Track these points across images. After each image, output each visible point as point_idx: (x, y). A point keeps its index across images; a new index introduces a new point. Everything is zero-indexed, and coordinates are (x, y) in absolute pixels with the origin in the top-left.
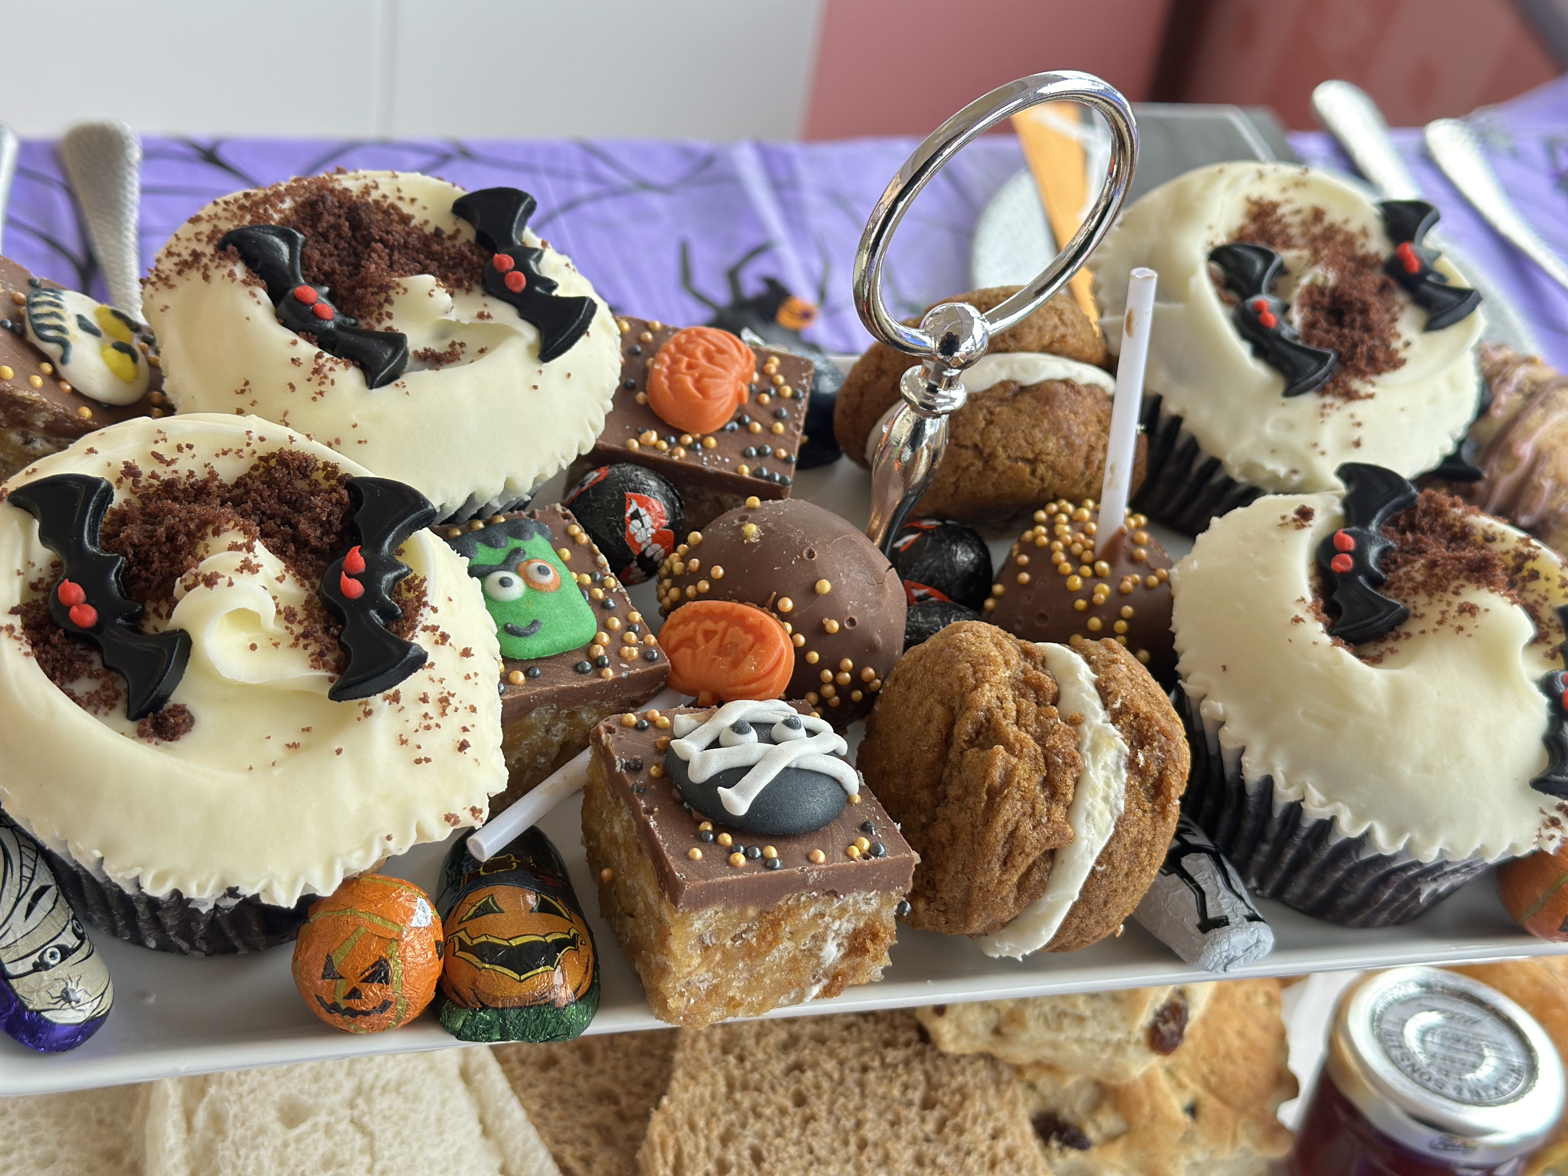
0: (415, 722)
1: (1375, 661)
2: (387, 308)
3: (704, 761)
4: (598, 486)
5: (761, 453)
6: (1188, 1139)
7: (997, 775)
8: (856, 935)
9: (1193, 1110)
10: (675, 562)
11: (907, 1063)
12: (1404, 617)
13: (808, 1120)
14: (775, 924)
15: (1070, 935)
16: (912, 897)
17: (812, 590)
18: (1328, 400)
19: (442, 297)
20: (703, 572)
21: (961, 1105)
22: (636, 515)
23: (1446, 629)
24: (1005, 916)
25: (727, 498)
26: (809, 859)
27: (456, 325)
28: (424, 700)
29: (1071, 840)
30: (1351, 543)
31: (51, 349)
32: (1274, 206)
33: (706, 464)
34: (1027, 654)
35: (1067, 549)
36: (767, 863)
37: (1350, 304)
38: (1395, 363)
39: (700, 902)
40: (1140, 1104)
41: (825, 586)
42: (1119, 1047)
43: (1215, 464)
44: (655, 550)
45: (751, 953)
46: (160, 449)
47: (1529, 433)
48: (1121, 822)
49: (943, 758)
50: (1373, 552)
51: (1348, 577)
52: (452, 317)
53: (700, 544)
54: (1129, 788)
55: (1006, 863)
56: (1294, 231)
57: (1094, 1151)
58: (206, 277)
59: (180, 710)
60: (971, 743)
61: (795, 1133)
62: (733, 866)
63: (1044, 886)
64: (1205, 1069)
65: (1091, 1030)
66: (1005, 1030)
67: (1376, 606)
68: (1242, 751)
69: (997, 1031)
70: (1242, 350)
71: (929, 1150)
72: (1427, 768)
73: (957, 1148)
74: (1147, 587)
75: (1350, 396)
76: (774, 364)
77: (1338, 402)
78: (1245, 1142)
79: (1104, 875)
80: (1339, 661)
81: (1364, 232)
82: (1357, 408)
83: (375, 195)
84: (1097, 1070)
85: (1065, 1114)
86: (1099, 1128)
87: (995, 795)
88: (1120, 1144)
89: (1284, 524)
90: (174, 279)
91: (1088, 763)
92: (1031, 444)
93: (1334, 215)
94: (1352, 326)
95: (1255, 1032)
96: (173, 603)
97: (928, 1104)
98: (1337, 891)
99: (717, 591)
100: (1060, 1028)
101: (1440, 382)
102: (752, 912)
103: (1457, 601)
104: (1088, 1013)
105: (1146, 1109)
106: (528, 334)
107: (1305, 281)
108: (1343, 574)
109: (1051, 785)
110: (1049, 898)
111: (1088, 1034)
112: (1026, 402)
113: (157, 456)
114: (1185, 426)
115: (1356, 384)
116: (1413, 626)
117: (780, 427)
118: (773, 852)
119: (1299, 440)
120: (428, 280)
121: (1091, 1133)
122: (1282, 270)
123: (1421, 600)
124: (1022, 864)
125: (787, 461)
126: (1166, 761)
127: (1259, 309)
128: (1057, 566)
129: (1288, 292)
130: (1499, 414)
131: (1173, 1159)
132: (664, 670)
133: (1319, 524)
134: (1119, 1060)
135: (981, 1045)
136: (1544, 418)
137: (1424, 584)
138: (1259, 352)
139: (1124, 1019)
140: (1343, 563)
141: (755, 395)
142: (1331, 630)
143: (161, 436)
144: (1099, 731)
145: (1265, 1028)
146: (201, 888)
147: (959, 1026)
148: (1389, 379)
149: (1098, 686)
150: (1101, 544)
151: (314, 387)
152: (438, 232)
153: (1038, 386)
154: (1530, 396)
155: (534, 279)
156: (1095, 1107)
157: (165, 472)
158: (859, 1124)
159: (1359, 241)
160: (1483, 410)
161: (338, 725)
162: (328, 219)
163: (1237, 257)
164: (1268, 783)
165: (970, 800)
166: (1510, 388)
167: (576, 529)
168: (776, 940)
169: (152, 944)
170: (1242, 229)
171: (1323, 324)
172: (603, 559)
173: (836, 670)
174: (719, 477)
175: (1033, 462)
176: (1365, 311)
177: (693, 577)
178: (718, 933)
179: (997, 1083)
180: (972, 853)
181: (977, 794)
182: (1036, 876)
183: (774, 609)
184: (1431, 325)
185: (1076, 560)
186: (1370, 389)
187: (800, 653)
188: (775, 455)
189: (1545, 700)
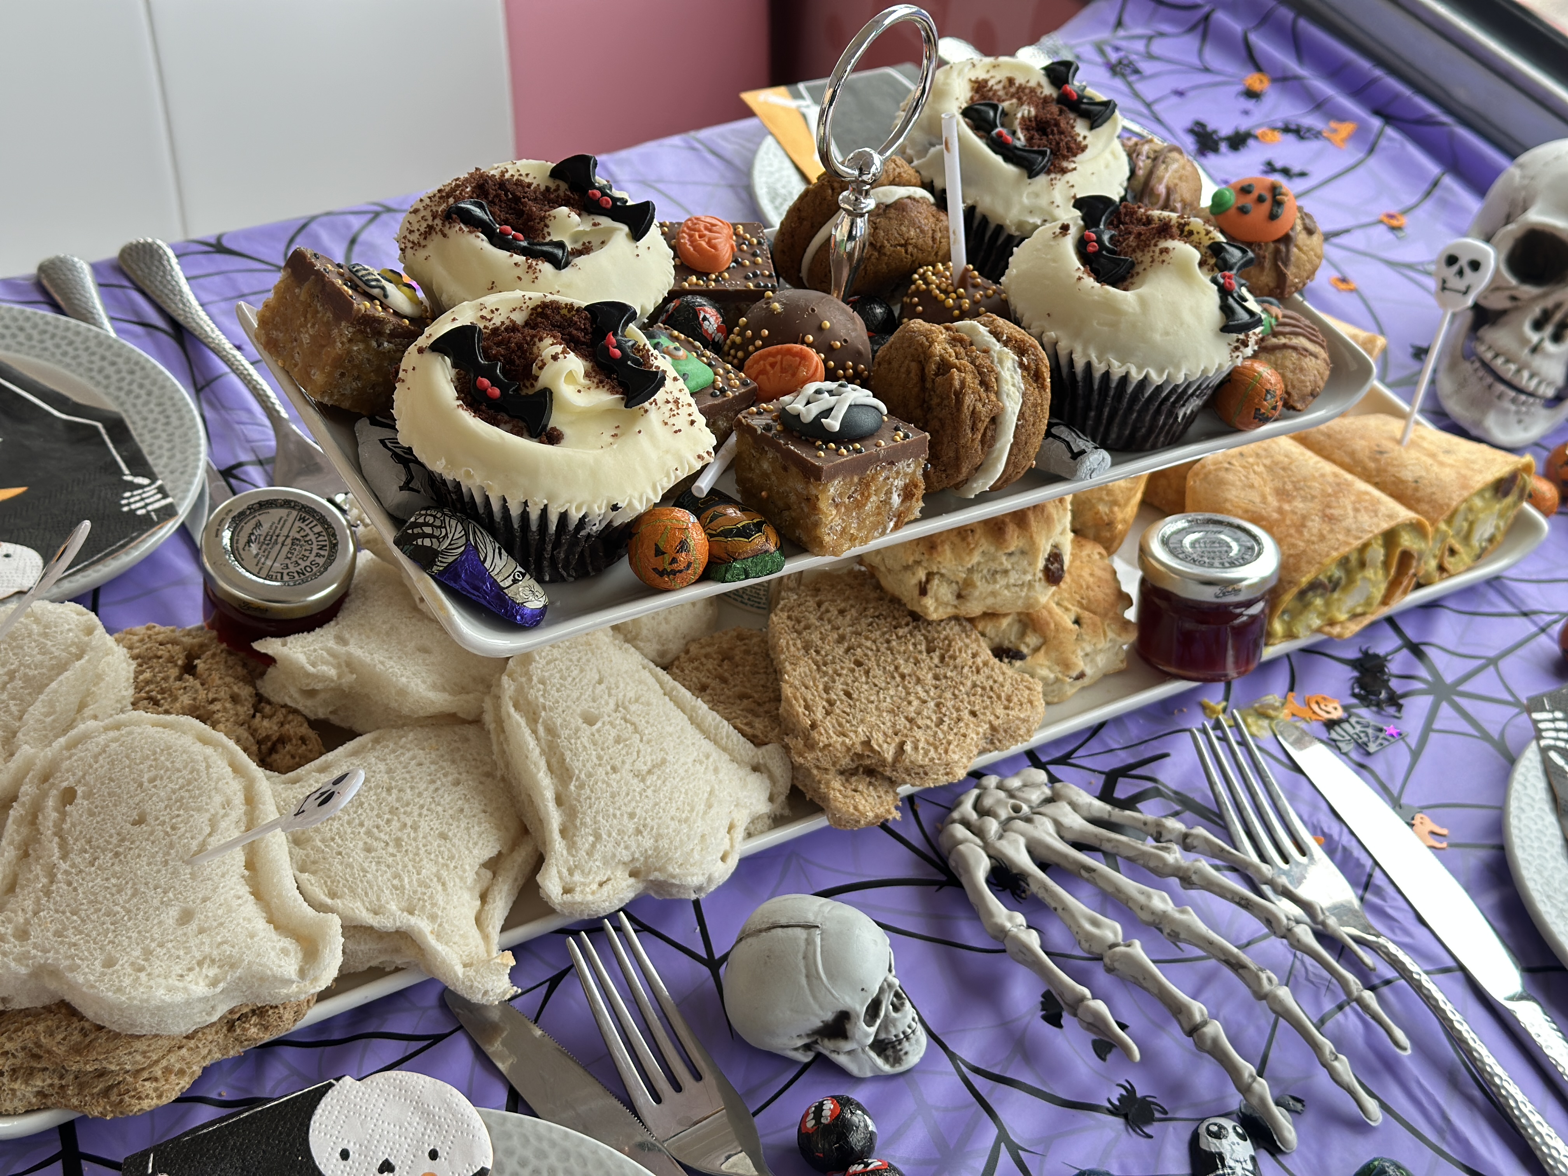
0: (667, 414)
1: (1126, 289)
2: (546, 230)
3: (809, 411)
4: (676, 309)
5: (755, 275)
6: (1079, 638)
7: (957, 383)
8: (906, 486)
9: (1077, 622)
10: (735, 338)
11: (911, 633)
12: (1133, 265)
13: (867, 673)
14: (868, 485)
15: (1011, 468)
16: (929, 461)
17: (820, 328)
18: (1053, 176)
19: (575, 217)
20: (757, 335)
21: (949, 645)
22: (705, 319)
23: (1155, 264)
24: (978, 461)
25: (743, 306)
26: (877, 445)
27: (584, 233)
28: (668, 402)
29: (1003, 409)
30: (1094, 236)
31: (376, 292)
32: (986, 81)
33: (728, 286)
34: (947, 329)
35: (938, 287)
36: (859, 451)
37: (1047, 122)
38: (1083, 149)
39: (832, 477)
40: (1048, 624)
41: (827, 324)
42: (1030, 585)
43: (1000, 228)
44: (719, 337)
45: (859, 505)
46: (484, 313)
47: (1160, 180)
48: (1024, 395)
49: (923, 389)
50: (1106, 238)
51: (1098, 254)
52: (581, 228)
53: (747, 323)
54: (1023, 377)
55: (974, 428)
56: (1001, 93)
57: (1029, 658)
58: (445, 235)
59: (554, 429)
60: (936, 375)
61: (864, 679)
62: (842, 455)
63: (994, 439)
64: (1078, 598)
65: (1013, 577)
66: (964, 593)
67: (1117, 263)
68: (1071, 353)
69: (959, 596)
70: (999, 159)
71: (941, 671)
72: (1167, 333)
73: (955, 667)
74: (988, 297)
75: (1064, 171)
76: (741, 229)
77: (1058, 176)
78: (1111, 635)
79: (1023, 426)
80: (1108, 292)
81: (1039, 85)
82: (1068, 177)
83: (507, 176)
84: (1020, 605)
85: (1006, 644)
86: (1028, 646)
87: (959, 395)
88: (1042, 651)
89: (1055, 236)
90: (423, 243)
91: (999, 369)
92: (901, 235)
93: (1020, 80)
94: (1053, 133)
95: (1099, 572)
96: (536, 378)
97: (930, 650)
98: (1135, 430)
99: (767, 342)
100: (995, 582)
101: (1107, 155)
102: (856, 479)
103: (1157, 250)
104: (1009, 567)
105: (1052, 626)
106: (624, 229)
107: (1019, 115)
108: (1094, 253)
109: (984, 383)
110: (998, 445)
111: (1012, 581)
112: (892, 213)
113: (483, 317)
114: (979, 210)
115: (1065, 164)
116: (1139, 269)
117: (759, 260)
118: (858, 446)
119: (1043, 202)
120: (564, 210)
121: (1025, 650)
122: (1004, 114)
123: (1139, 254)
124: (982, 427)
125: (770, 276)
126: (1038, 361)
127: (1000, 135)
128: (936, 297)
129: (1012, 123)
130: (1140, 173)
131: (1074, 652)
132: (755, 389)
133: (1073, 231)
134: (1032, 594)
135: (950, 611)
136: (1166, 169)
137: (1138, 246)
138: (1007, 159)
139: (1030, 564)
140: (1093, 247)
141: (739, 245)
142: (1098, 279)
143: (482, 307)
144: (1000, 353)
145: (1104, 569)
146: (600, 508)
147: (937, 600)
148: (1080, 157)
149: (991, 332)
150: (956, 278)
151: (531, 276)
152: (547, 188)
153: (895, 203)
154: (1155, 159)
155: (615, 200)
156: (1022, 635)
157: (490, 325)
158: (897, 668)
159: (1039, 91)
160: (1133, 172)
161: (633, 420)
162: (492, 193)
163: (978, 111)
164: (1089, 365)
165: (946, 402)
166: (1143, 158)
167: (676, 333)
168: (869, 496)
169: (547, 578)
170: (972, 99)
171: (1037, 136)
172: (697, 344)
173: (845, 369)
174: (737, 293)
175: (904, 246)
176: (1057, 124)
177: (752, 341)
178: (841, 495)
179: (964, 630)
180: (955, 428)
181: (949, 397)
182: (989, 434)
183: (803, 342)
184: (1092, 128)
185: (946, 292)
186: (1073, 166)
187: (825, 362)
188: (763, 275)
189: (1215, 288)
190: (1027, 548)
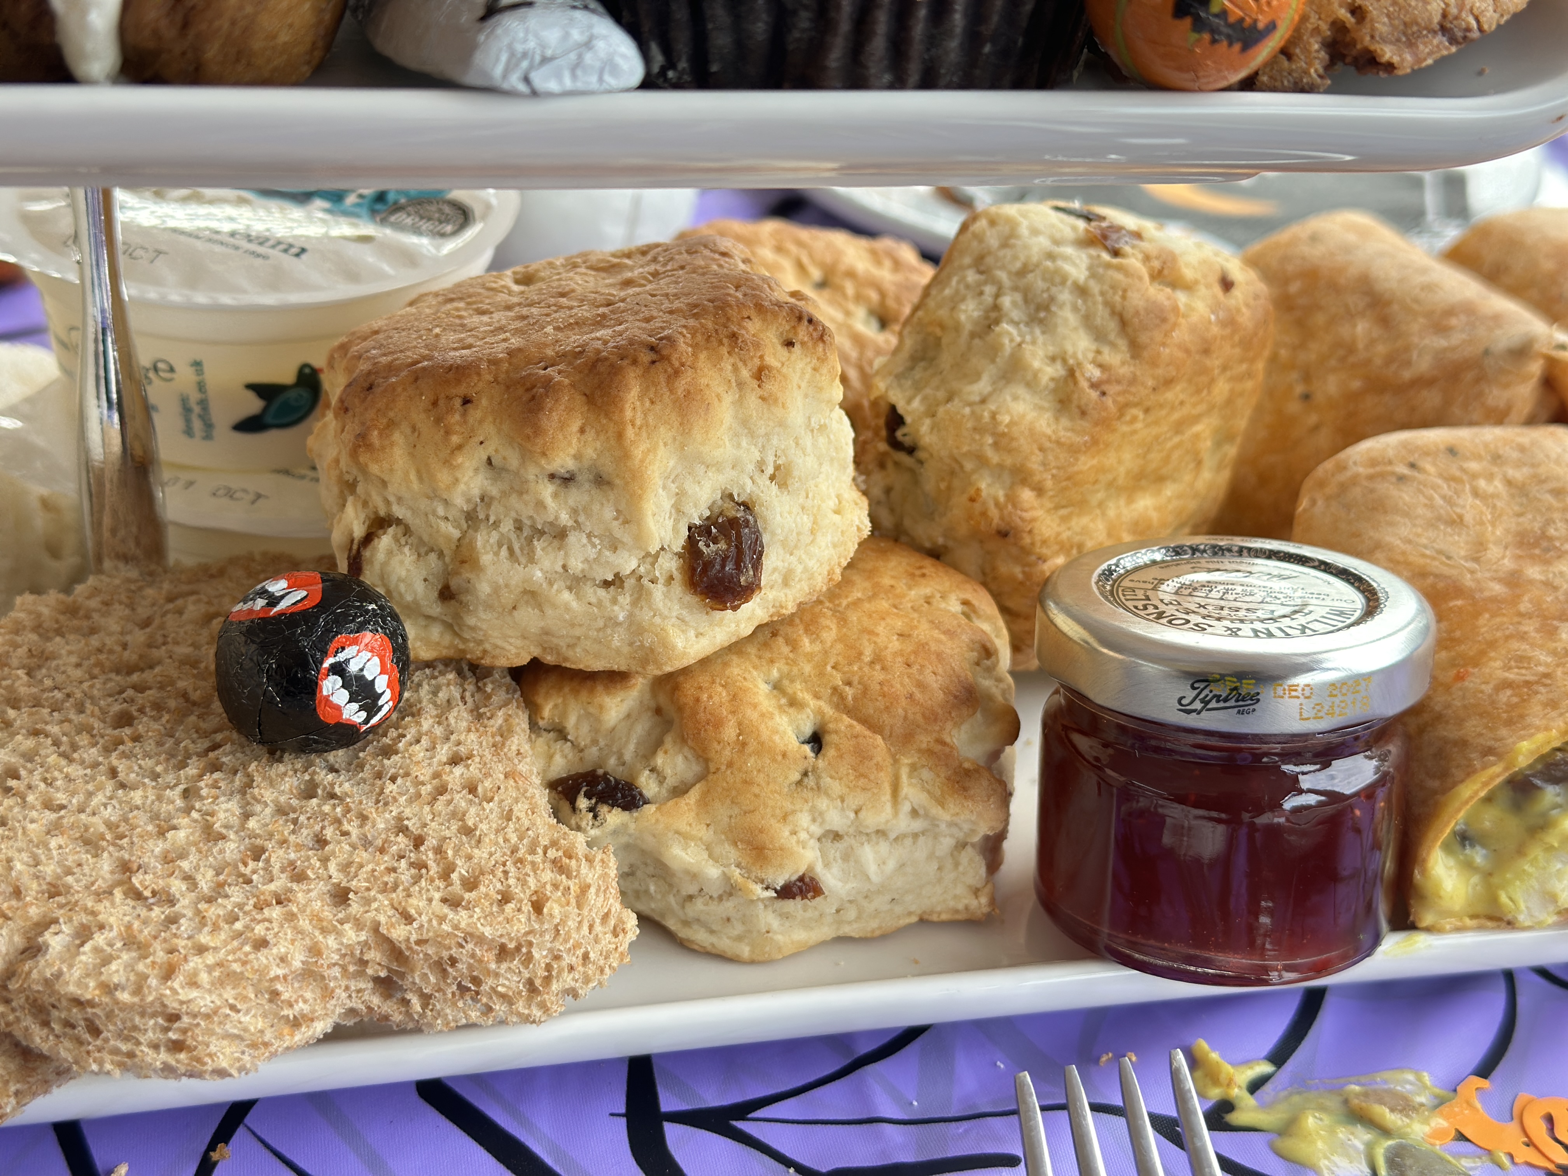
6: (811, 784)
9: (816, 741)
42: (641, 589)
57: (649, 810)
65: (582, 554)
86: (659, 776)
88: (694, 795)
100: (534, 559)
105: (730, 732)
111: (580, 565)
121: (648, 785)
131: (787, 817)
190: (608, 467)
